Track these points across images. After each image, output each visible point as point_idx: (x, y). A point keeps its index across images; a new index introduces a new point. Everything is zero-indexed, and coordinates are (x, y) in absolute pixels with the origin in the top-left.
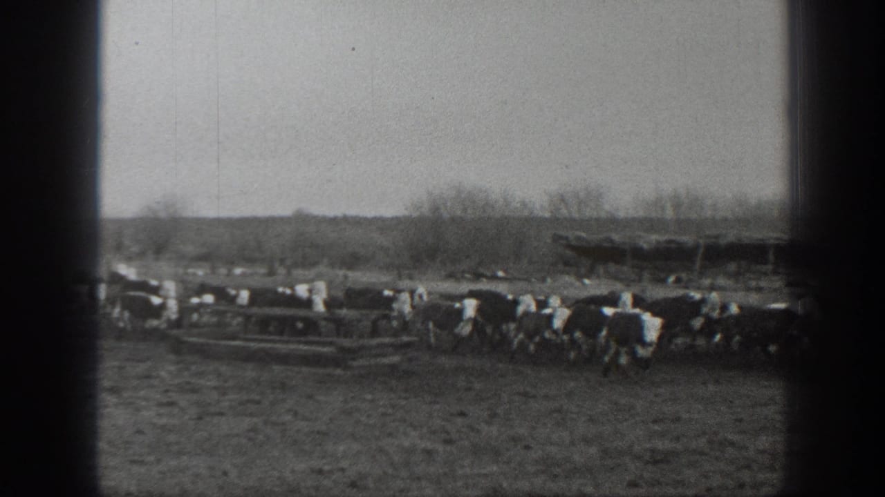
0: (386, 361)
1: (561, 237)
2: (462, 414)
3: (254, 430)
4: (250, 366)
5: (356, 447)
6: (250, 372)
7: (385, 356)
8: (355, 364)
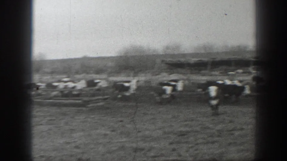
0: (99, 104)
1: (164, 61)
2: (121, 121)
3: (50, 130)
4: (55, 108)
5: (82, 134)
6: (54, 110)
7: (99, 102)
8: (89, 106)
